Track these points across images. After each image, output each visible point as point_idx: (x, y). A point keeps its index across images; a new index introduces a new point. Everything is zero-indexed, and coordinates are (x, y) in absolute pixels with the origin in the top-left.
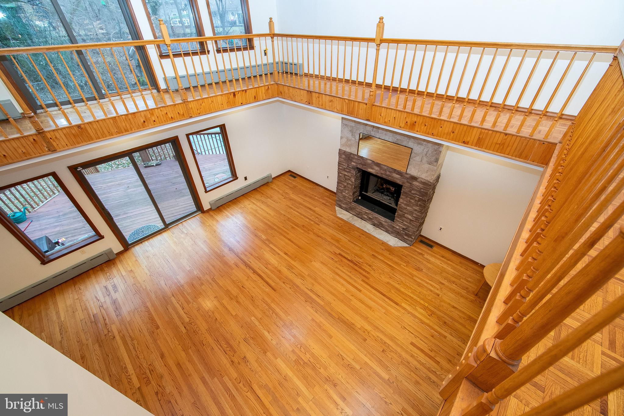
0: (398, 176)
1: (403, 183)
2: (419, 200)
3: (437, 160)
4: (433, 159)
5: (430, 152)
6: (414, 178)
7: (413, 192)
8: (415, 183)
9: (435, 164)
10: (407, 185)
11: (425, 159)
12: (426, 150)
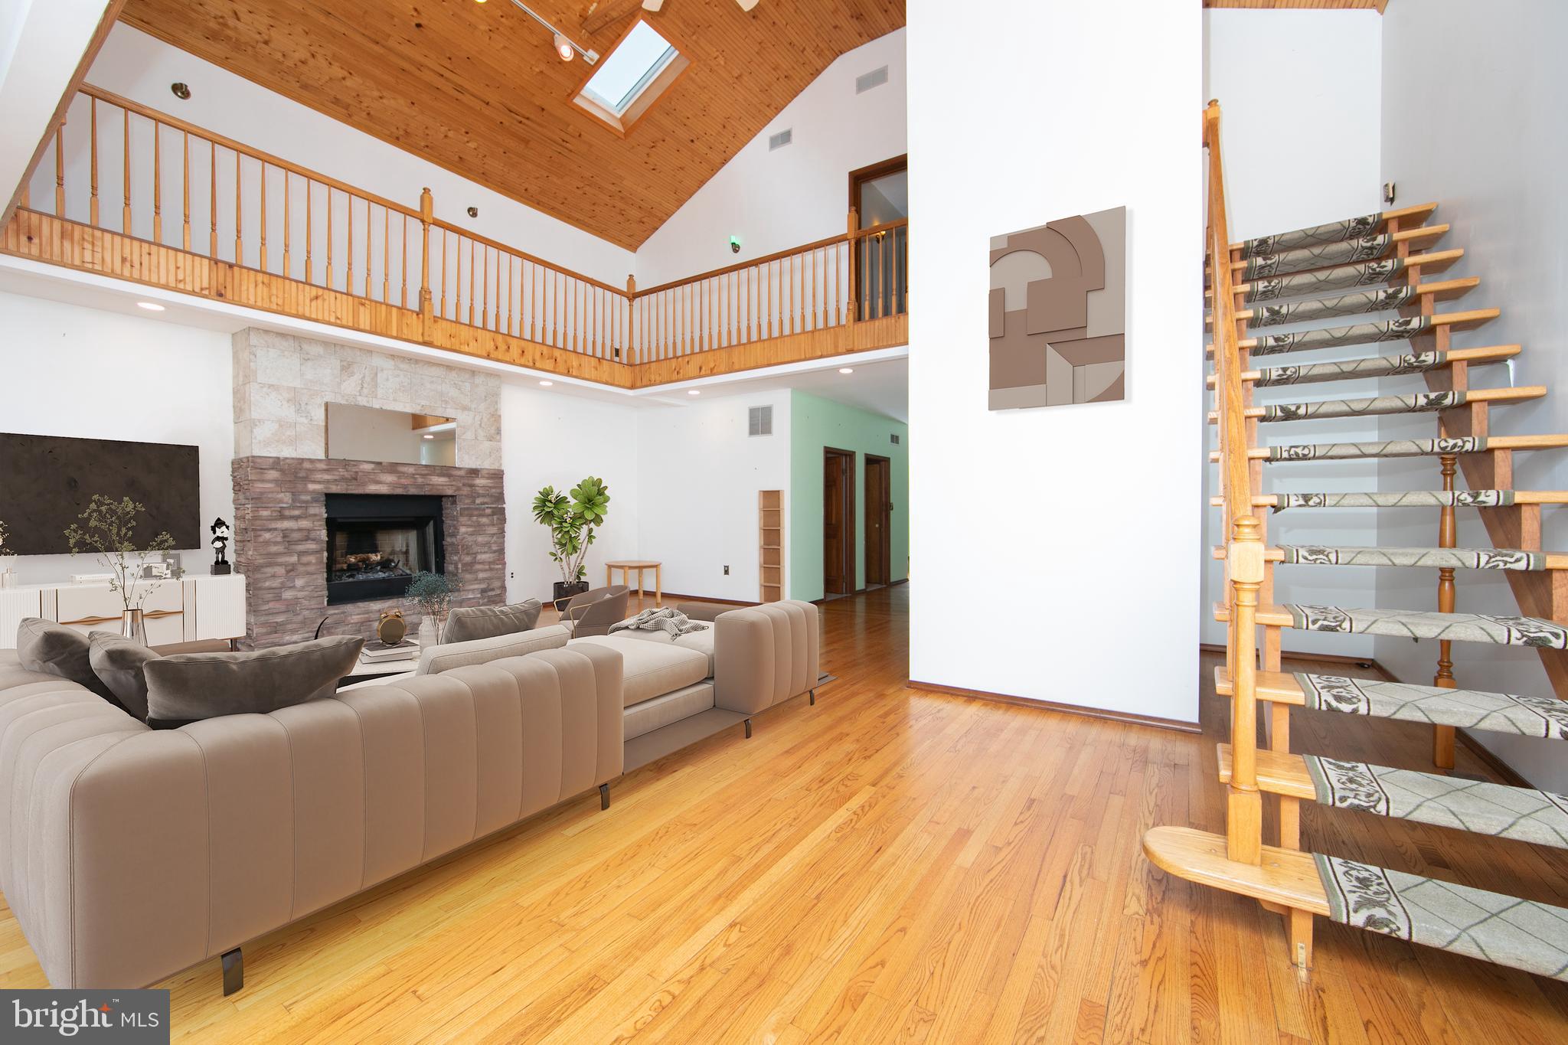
0: (442, 480)
1: (458, 489)
2: (493, 512)
3: (499, 432)
4: (493, 431)
5: (485, 420)
6: (474, 472)
7: (478, 501)
8: (479, 482)
9: (498, 438)
10: (466, 491)
11: (481, 434)
12: (478, 418)
